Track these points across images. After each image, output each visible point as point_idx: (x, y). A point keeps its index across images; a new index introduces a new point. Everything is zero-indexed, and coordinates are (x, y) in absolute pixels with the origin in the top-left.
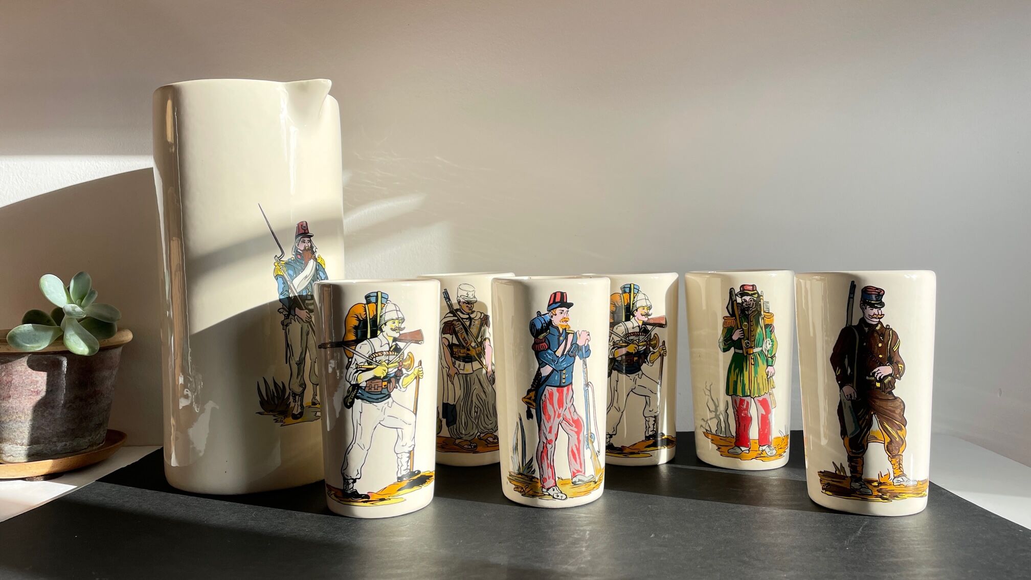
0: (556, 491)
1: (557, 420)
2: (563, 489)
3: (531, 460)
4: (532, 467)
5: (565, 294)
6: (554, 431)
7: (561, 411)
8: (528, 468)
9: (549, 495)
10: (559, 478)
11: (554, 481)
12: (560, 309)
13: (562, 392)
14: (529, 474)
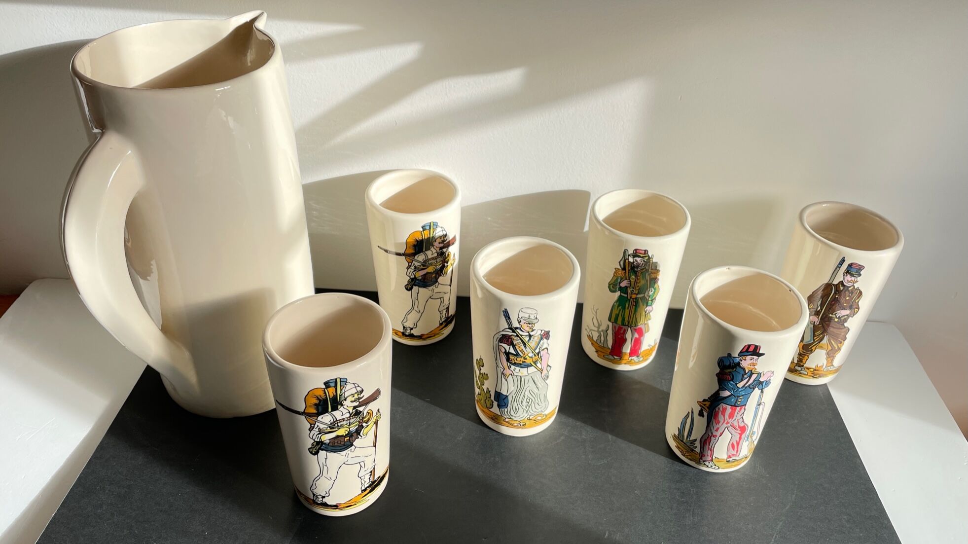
0: (711, 464)
1: (725, 425)
2: (717, 464)
3: (695, 440)
4: (694, 444)
5: (759, 347)
6: (720, 431)
7: (731, 421)
8: (691, 443)
9: (705, 464)
10: (716, 457)
11: (711, 458)
12: (751, 356)
13: (735, 410)
14: (692, 447)
